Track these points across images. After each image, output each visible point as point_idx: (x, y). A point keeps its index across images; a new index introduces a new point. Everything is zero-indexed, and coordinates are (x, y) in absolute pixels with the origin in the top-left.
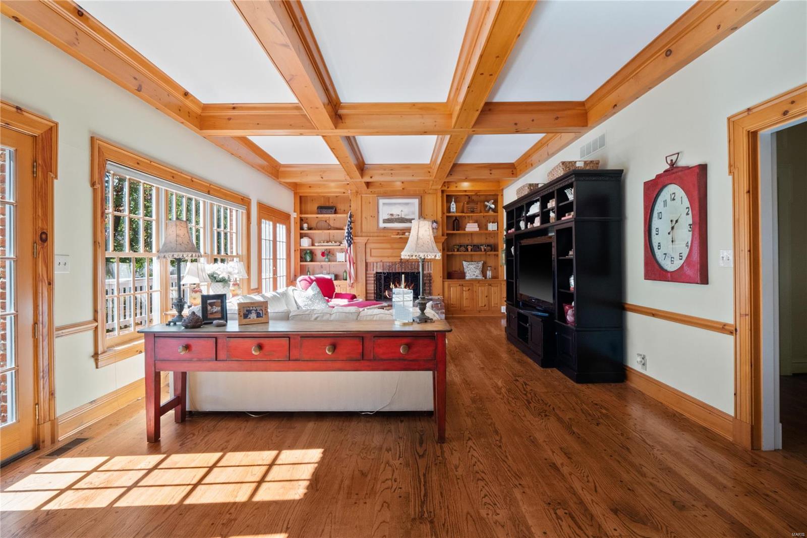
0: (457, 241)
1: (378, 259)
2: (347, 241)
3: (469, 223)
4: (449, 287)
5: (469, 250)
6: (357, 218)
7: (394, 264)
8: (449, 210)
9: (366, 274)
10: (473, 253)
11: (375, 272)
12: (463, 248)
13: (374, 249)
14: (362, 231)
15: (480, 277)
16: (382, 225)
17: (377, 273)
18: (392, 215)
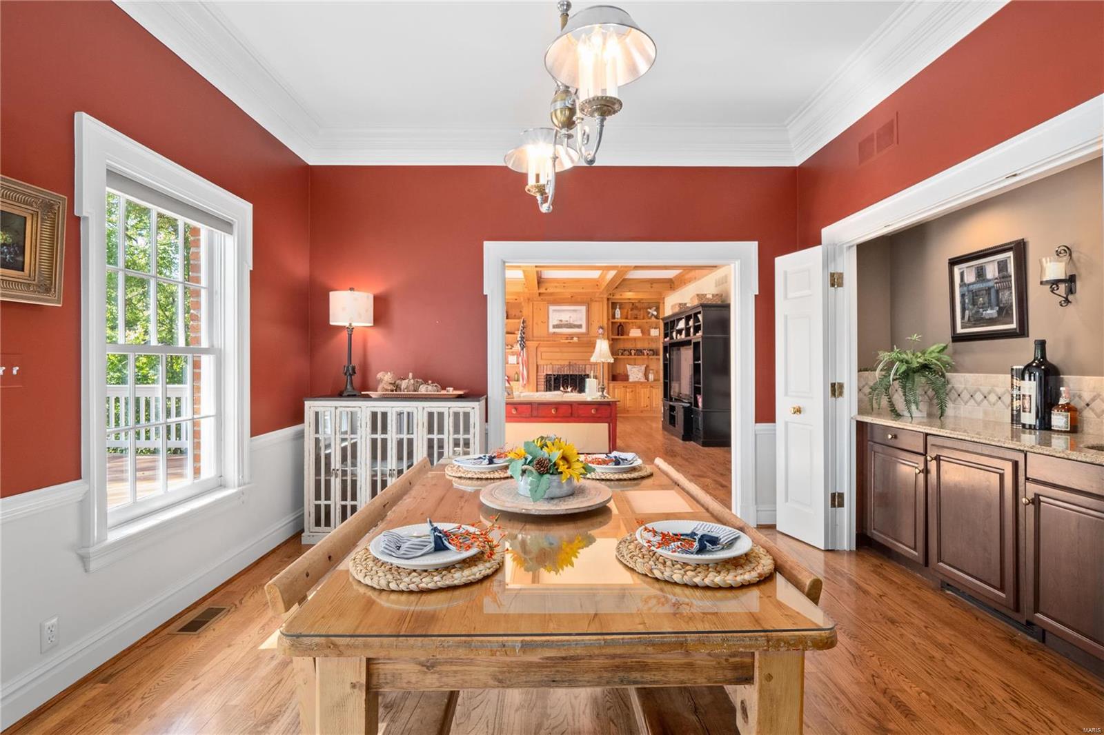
0: (621, 345)
1: (549, 362)
2: (520, 345)
3: (632, 328)
4: (614, 388)
5: (633, 354)
6: (529, 323)
7: (563, 366)
8: (614, 317)
9: (537, 376)
10: (636, 357)
11: (545, 374)
12: (626, 353)
13: (545, 352)
14: (533, 336)
15: (643, 380)
16: (552, 330)
17: (547, 375)
18: (561, 321)
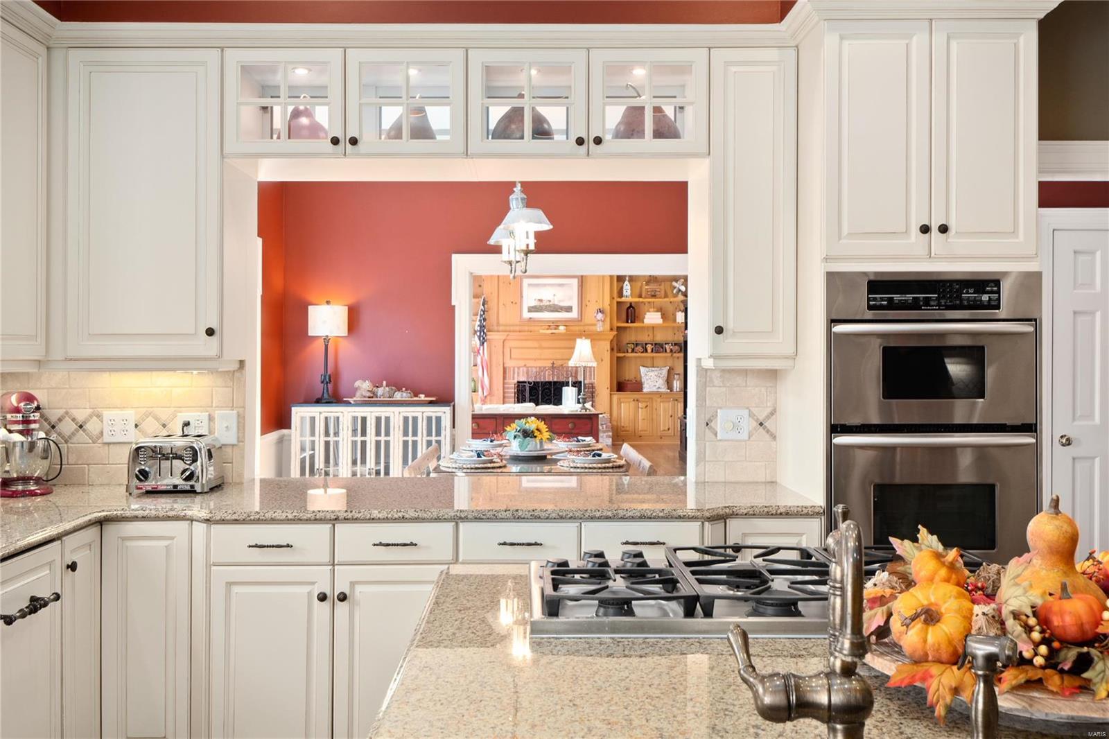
0: (631, 337)
1: (521, 363)
2: (479, 337)
3: (649, 311)
4: (619, 403)
5: (649, 350)
6: (492, 304)
7: (543, 369)
8: (621, 294)
9: (504, 383)
10: (654, 355)
11: (516, 381)
12: (639, 348)
13: (515, 348)
14: (498, 324)
15: (664, 389)
16: (526, 315)
17: (518, 382)
18: (540, 300)
